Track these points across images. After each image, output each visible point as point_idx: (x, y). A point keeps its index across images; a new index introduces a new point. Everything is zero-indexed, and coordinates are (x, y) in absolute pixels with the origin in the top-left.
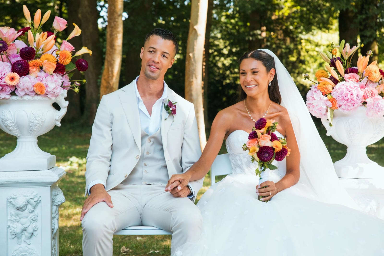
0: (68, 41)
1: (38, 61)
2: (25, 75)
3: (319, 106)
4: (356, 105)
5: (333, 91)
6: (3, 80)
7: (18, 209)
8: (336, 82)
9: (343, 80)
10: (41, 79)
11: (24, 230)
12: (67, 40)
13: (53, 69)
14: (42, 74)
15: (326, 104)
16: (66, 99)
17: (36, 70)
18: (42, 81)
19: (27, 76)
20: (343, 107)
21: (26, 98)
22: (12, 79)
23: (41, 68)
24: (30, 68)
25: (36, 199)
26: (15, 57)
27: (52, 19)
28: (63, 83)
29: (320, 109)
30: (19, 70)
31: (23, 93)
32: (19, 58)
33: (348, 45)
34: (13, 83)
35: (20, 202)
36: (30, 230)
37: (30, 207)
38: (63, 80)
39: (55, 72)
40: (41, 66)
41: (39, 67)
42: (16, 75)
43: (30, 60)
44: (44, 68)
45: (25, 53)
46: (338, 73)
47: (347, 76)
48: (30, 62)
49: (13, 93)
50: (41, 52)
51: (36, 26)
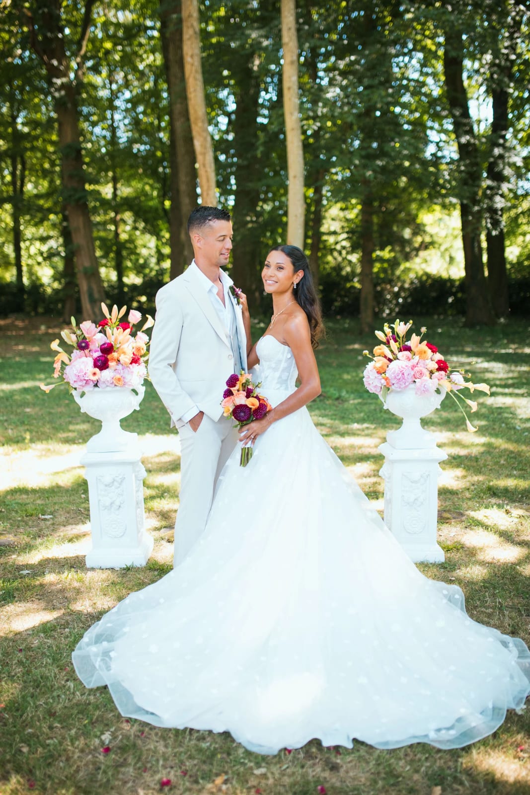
0: (143, 332)
1: (115, 355)
2: (105, 369)
3: (374, 384)
4: (407, 384)
5: (388, 369)
6: (87, 375)
7: (106, 486)
8: (390, 360)
9: (397, 358)
11: (112, 503)
12: (142, 330)
14: (120, 367)
15: (380, 382)
16: (142, 385)
17: (114, 364)
18: (120, 373)
19: (107, 369)
20: (395, 385)
21: (108, 389)
22: (94, 374)
23: (119, 361)
24: (109, 362)
25: (121, 477)
26: (96, 351)
27: (127, 313)
29: (376, 386)
30: (100, 366)
31: (104, 386)
32: (99, 354)
33: (402, 323)
34: (95, 378)
35: (108, 479)
36: (117, 503)
37: (116, 483)
39: (131, 363)
40: (118, 359)
41: (117, 361)
42: (97, 370)
43: (109, 354)
44: (122, 362)
45: (105, 349)
46: (392, 352)
47: (400, 355)
48: (109, 357)
49: (96, 385)
50: (118, 346)
51: (114, 320)
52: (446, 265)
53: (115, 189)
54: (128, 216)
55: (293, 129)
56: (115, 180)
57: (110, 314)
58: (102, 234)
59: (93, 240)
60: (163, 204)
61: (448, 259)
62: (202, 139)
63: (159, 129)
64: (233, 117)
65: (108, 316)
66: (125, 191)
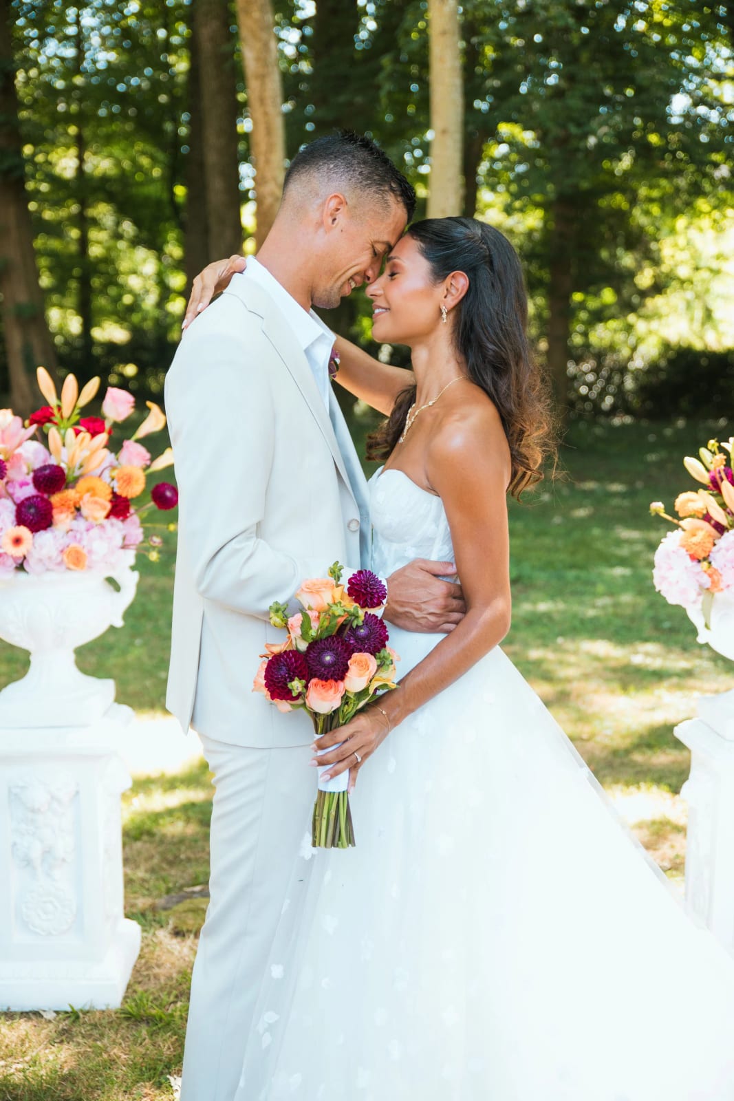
0: (138, 441)
1: (70, 494)
2: (44, 529)
3: (681, 585)
5: (715, 549)
8: (721, 528)
10: (78, 536)
12: (135, 437)
13: (105, 513)
14: (80, 525)
15: (698, 581)
16: (133, 568)
17: (67, 517)
18: (80, 541)
19: (49, 529)
22: (17, 541)
23: (78, 509)
24: (55, 512)
25: (68, 789)
26: (23, 484)
27: (101, 395)
28: (124, 538)
30: (32, 520)
31: (39, 569)
32: (30, 491)
34: (19, 552)
37: (56, 805)
38: (124, 532)
39: (107, 517)
40: (78, 506)
41: (73, 509)
42: (24, 531)
43: (53, 493)
44: (84, 511)
45: (44, 479)
46: (725, 508)
48: (55, 499)
49: (21, 567)
50: (77, 473)
51: (66, 412)
52: (697, 325)
53: (80, 158)
54: (103, 211)
55: (444, 33)
56: (81, 143)
57: (59, 396)
58: (55, 244)
59: (35, 254)
60: (172, 194)
61: (699, 314)
62: (258, 45)
63: (168, 47)
64: (308, 31)
65: (52, 400)
66: (100, 164)
